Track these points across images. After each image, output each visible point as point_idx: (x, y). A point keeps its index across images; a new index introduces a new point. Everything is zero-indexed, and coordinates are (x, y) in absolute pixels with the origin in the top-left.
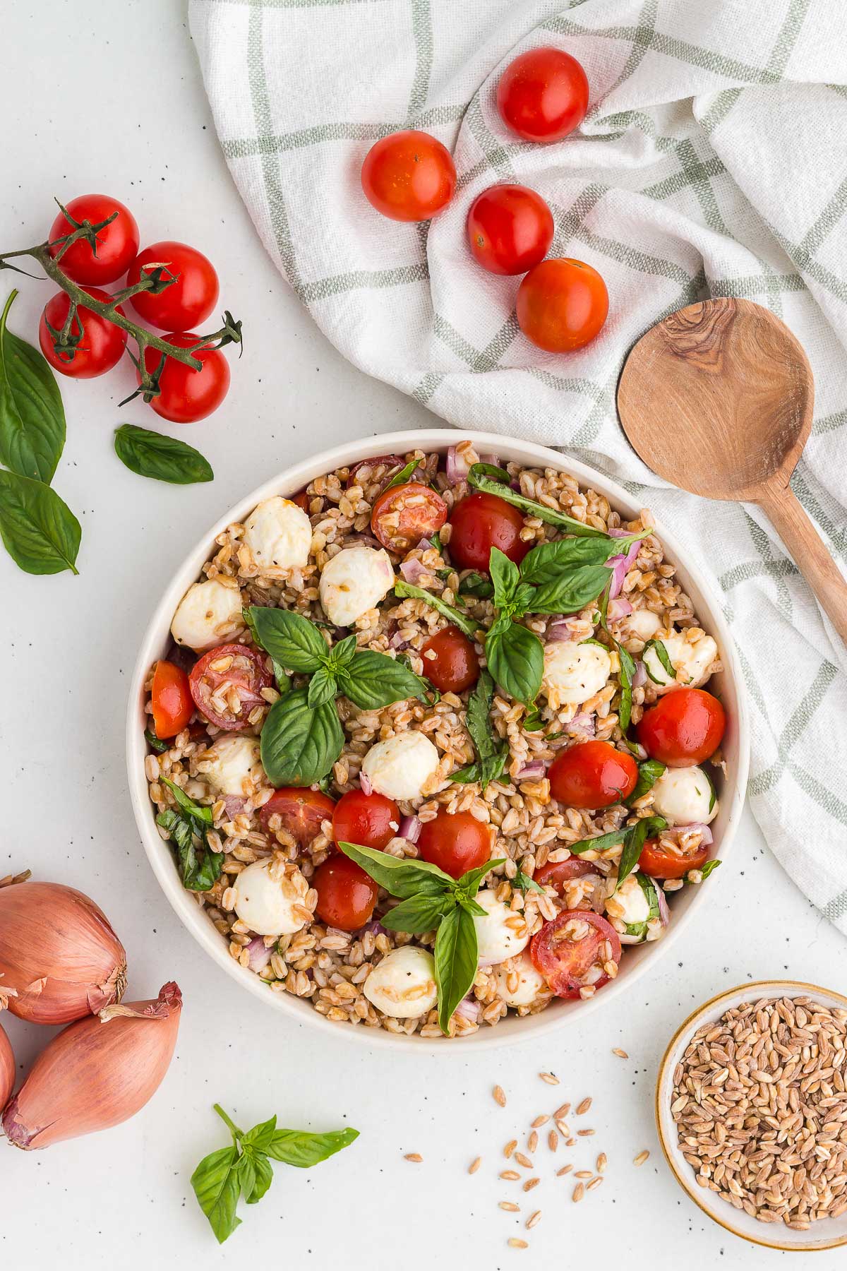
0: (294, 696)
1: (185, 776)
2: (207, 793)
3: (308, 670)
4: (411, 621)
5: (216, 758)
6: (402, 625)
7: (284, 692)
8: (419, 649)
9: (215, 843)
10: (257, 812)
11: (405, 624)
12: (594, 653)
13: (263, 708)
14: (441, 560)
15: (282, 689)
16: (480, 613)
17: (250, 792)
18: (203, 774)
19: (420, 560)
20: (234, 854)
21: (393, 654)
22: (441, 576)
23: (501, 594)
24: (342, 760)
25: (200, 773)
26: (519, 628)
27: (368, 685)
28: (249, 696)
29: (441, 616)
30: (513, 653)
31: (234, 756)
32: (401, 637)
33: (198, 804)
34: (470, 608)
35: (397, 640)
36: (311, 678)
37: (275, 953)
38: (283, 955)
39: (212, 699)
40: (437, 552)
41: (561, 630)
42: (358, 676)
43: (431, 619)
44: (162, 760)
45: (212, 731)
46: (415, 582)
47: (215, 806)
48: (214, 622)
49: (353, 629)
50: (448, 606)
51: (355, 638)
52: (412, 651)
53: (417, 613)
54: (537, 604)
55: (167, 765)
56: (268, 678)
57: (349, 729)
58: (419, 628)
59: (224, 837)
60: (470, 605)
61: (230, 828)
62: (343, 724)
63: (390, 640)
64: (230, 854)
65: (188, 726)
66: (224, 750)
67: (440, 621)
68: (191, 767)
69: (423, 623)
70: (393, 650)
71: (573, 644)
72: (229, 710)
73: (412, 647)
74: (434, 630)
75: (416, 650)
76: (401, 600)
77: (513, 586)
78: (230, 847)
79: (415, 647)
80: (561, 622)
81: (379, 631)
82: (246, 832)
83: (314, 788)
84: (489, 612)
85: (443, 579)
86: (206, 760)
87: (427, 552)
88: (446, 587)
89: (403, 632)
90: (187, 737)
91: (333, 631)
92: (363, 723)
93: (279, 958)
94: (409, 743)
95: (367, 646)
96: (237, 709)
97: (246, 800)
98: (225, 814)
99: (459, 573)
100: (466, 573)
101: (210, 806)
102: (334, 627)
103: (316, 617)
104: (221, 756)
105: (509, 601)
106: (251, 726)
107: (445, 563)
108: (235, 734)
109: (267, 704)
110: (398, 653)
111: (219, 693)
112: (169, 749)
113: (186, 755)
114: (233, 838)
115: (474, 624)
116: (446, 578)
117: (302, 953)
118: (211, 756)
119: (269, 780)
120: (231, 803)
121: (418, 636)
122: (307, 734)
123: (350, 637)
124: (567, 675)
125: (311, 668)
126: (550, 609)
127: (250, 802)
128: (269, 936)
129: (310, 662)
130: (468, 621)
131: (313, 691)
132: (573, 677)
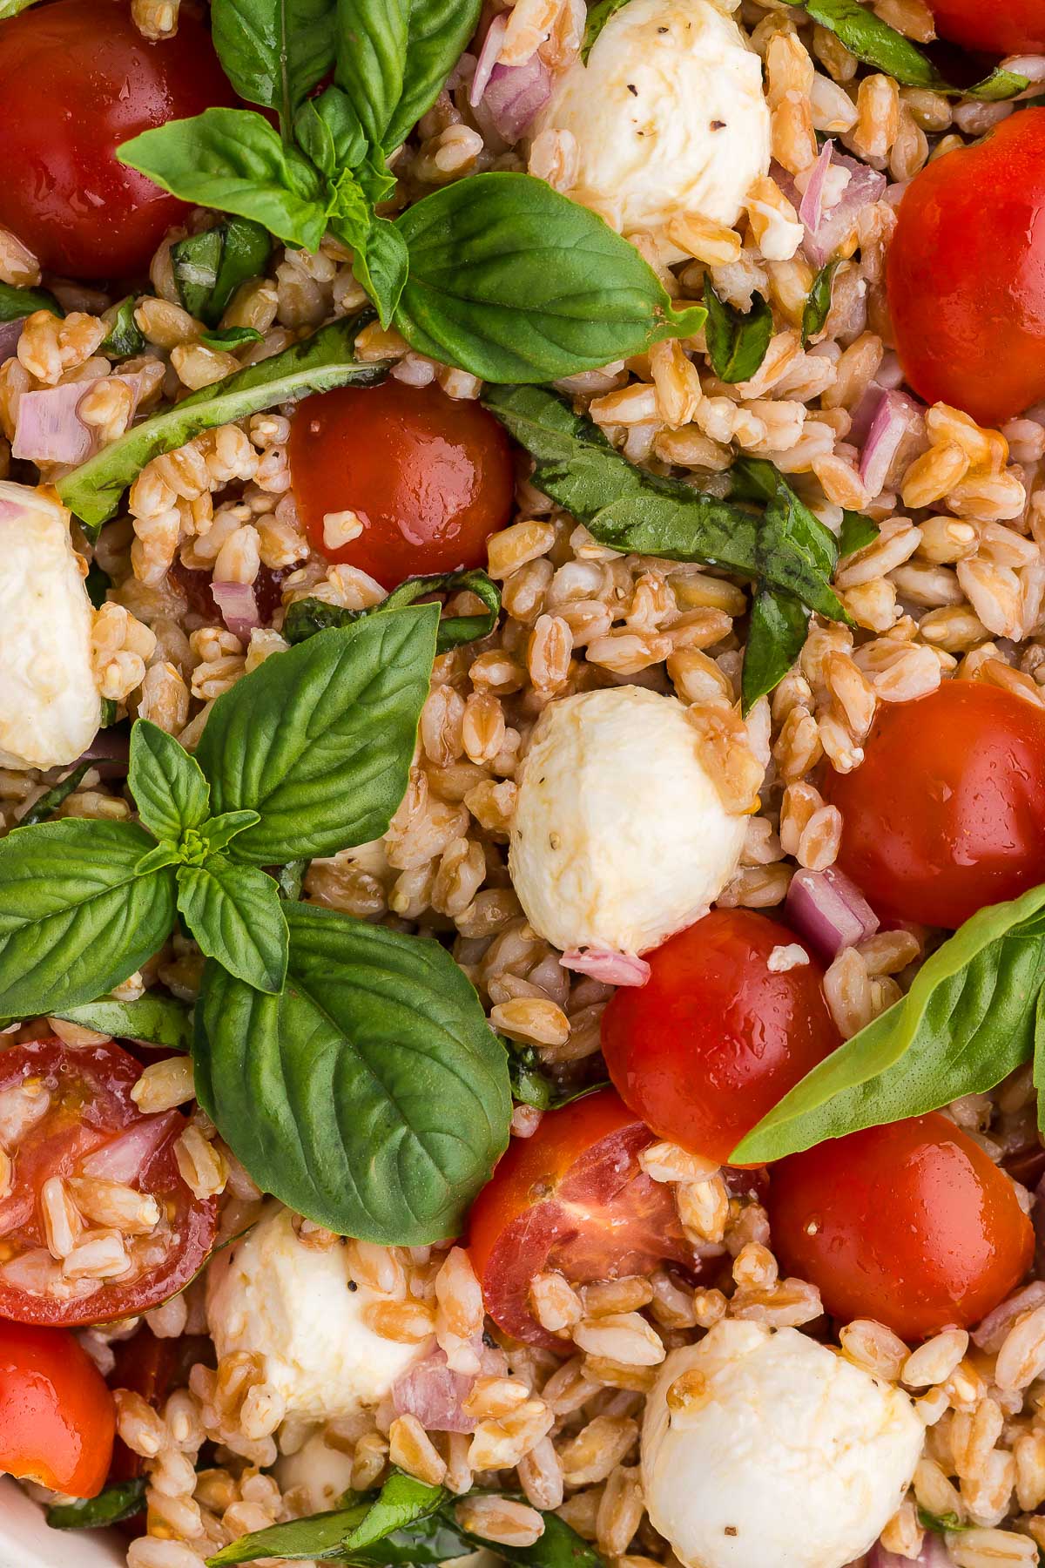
0: (210, 1014)
1: (257, 1484)
2: (346, 1447)
3: (159, 927)
4: (204, 525)
5: (258, 1361)
6: (202, 560)
7: (182, 1040)
8: (305, 552)
9: (508, 1524)
10: (493, 1335)
11: (202, 549)
12: (642, 29)
13: (191, 1131)
14: (74, 318)
15: (169, 1039)
16: (311, 299)
17: (421, 1325)
18: (283, 1424)
19: (35, 384)
20: (579, 1479)
21: (268, 642)
22: (118, 355)
23: (281, 209)
24: (494, 990)
25: (276, 1436)
26: (426, 211)
27: (319, 777)
28: (131, 1154)
29: (246, 424)
30: (488, 284)
31: (281, 1307)
32: (234, 585)
33: (368, 1496)
34: (276, 322)
35: (237, 604)
36: (188, 935)
37: (949, 1539)
38: (969, 1523)
39: (68, 1268)
40: (43, 317)
41: (508, 89)
42: (270, 786)
43: (237, 461)
44: (166, 1525)
45: (171, 1321)
46: (96, 439)
47: (398, 1455)
49: (121, 714)
50: (226, 386)
51: (146, 728)
52: (297, 577)
53: (190, 493)
54: (385, 117)
55: (190, 1519)
56: (113, 1059)
57: (417, 909)
58: (242, 513)
59: (508, 1483)
60: (269, 316)
61: (494, 1450)
62: (387, 918)
63: (223, 625)
64: (570, 1494)
65: (113, 1381)
66: (245, 1325)
67: (260, 439)
68: (238, 1447)
69: (233, 493)
70: (258, 636)
71: (576, 76)
72: (138, 1239)
73: (287, 571)
74: (275, 475)
75: (301, 564)
76: (122, 517)
77: (278, 154)
78: (548, 1486)
79: (290, 559)
80: (484, 73)
81: (175, 639)
82: (537, 1407)
83: (526, 1126)
84: (323, 272)
85: (138, 351)
86: (241, 1397)
87: (24, 348)
88: (165, 357)
89: (223, 570)
90: (140, 1405)
91: (91, 777)
92: (425, 857)
93: (973, 1538)
94: (565, 757)
95: (196, 706)
96: (147, 1211)
97: (436, 1351)
98: (442, 1441)
99: (151, 291)
100: (160, 274)
101: (389, 1468)
102: (81, 766)
103: (20, 801)
104: (260, 1343)
105: (322, 193)
106: (224, 1200)
107: (95, 312)
108: (225, 1254)
109: (186, 1110)
110: (278, 623)
111: (63, 1237)
112: (146, 1481)
113: (195, 1445)
114: (529, 1457)
115: (331, 339)
116: (141, 337)
117: (1001, 1460)
118: (239, 1375)
119: (421, 1250)
120: (414, 1398)
121: (262, 532)
122: (351, 1057)
123: (136, 740)
124: (657, 152)
125: (159, 915)
126: (422, 86)
127: (451, 1343)
128: (889, 1529)
129: (139, 908)
130: (314, 356)
131: (233, 955)
132: (671, 140)
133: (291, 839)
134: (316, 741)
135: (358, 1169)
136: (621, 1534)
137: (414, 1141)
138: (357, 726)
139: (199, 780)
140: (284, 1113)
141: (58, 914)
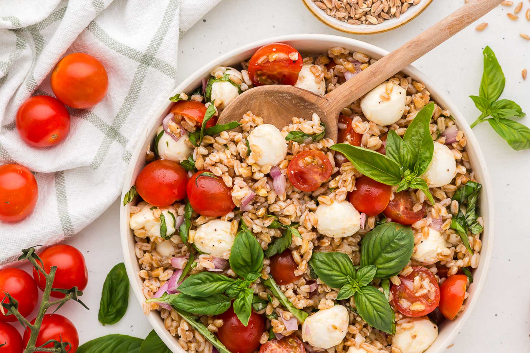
0: (383, 276)
1: (458, 249)
2: (449, 236)
3: (370, 288)
4: (302, 296)
5: (438, 254)
6: (307, 295)
7: (388, 279)
8: (302, 278)
9: (455, 206)
10: (425, 216)
11: (306, 295)
12: (203, 246)
13: (402, 274)
14: (272, 325)
15: (388, 282)
16: (260, 287)
17: (426, 229)
18: (447, 247)
19: (285, 329)
20: (445, 196)
21: (319, 281)
22: (277, 316)
23: (249, 297)
24: (369, 230)
25: (449, 248)
26: (241, 274)
27: (339, 267)
28: (408, 283)
29: (284, 292)
30: (249, 261)
31: (428, 253)
32: (310, 288)
33: (456, 231)
34: (265, 291)
35: (313, 287)
36: (370, 283)
37: (441, 132)
38: (438, 130)
39: (429, 289)
40: (274, 330)
41: (218, 265)
42: (343, 275)
43: (290, 293)
44: (468, 263)
45: (434, 270)
46: (293, 317)
47: (448, 227)
48: (413, 332)
49: (336, 302)
50: (279, 298)
51: (338, 298)
52: (307, 279)
53: (297, 299)
54: (228, 283)
55: (466, 259)
56: (393, 290)
57: (358, 247)
58: (298, 290)
59: (448, 208)
60: (264, 293)
61: (444, 211)
62: (360, 251)
63: (317, 288)
64: (448, 197)
65: (447, 277)
66: (433, 258)
67: (285, 290)
68: (453, 254)
69: (295, 292)
70: (318, 283)
71: (213, 255)
72: (422, 279)
73: (306, 280)
74: (291, 286)
75: (304, 278)
76: (304, 310)
77: (239, 299)
78: (448, 201)
79: (304, 280)
80: (217, 270)
81: (321, 296)
82: (435, 206)
83: (390, 220)
84: (255, 286)
85: (275, 313)
86: (444, 256)
87: (280, 332)
88: (275, 308)
89: (308, 291)
90: (449, 272)
91: (348, 304)
92: (349, 247)
93: (440, 129)
94: (328, 232)
95: (332, 290)
96: (417, 278)
97: (430, 226)
98: (444, 221)
99: (265, 313)
100: (261, 312)
101: (451, 228)
102: (346, 306)
103: (354, 315)
104: (435, 255)
105: (243, 290)
106: (412, 266)
107: (270, 322)
108: (421, 264)
109: (399, 276)
110: (315, 280)
111: (425, 291)
112: (462, 268)
113: (454, 261)
114: (443, 205)
115: (267, 284)
116: (273, 313)
118: (441, 257)
119: (413, 232)
120: (438, 227)
121: (301, 286)
122: (384, 251)
123: (340, 299)
124: (223, 239)
125: (368, 288)
126: (221, 278)
127: (428, 224)
128: (442, 143)
129: (368, 292)
130: (270, 286)
131: (372, 275)
132: (220, 237)
133: (351, 269)
134: (333, 269)
135: (403, 246)
136: (453, 187)
137: (396, 238)
138: (329, 263)
139: (344, 287)
140: (396, 260)
141: (372, 305)
